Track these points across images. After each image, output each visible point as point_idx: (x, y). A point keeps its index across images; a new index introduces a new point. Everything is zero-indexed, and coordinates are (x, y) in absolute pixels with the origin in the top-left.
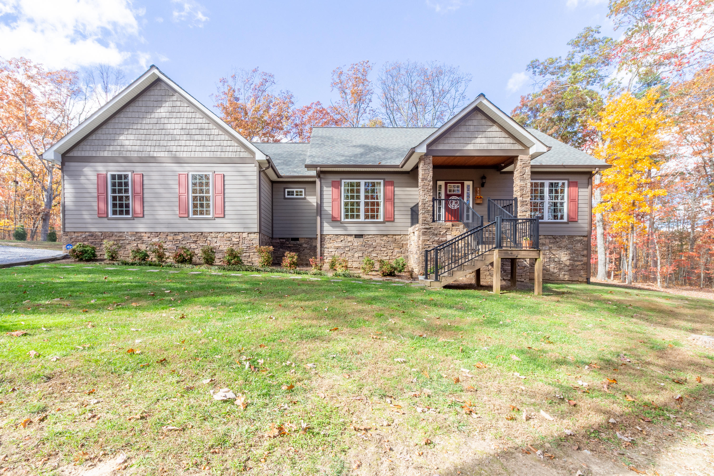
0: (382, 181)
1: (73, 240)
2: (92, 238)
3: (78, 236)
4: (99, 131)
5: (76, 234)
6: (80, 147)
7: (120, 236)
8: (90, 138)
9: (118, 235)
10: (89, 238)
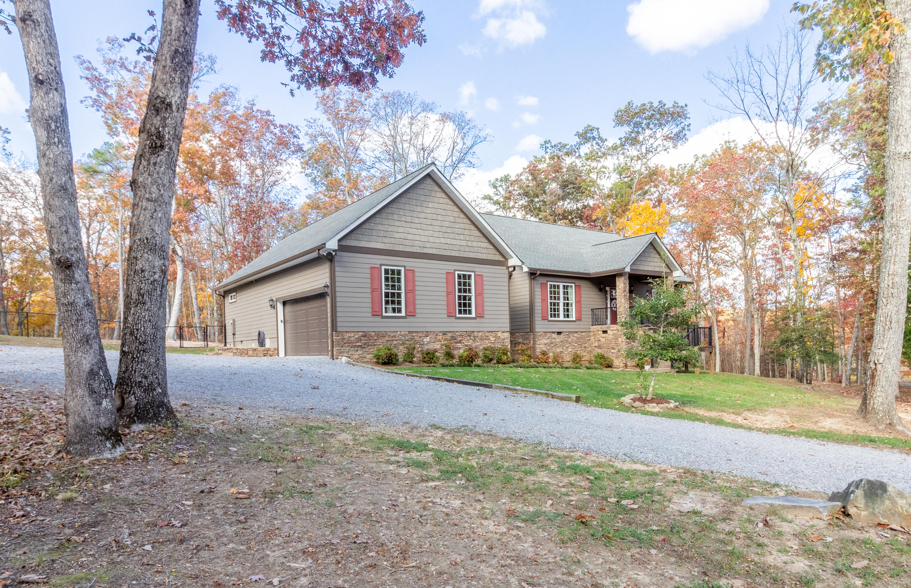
0: (573, 285)
1: (345, 341)
2: (366, 338)
3: (350, 337)
4: (372, 220)
5: (349, 335)
6: (353, 236)
7: (394, 336)
8: (364, 227)
9: (392, 335)
10: (362, 338)
